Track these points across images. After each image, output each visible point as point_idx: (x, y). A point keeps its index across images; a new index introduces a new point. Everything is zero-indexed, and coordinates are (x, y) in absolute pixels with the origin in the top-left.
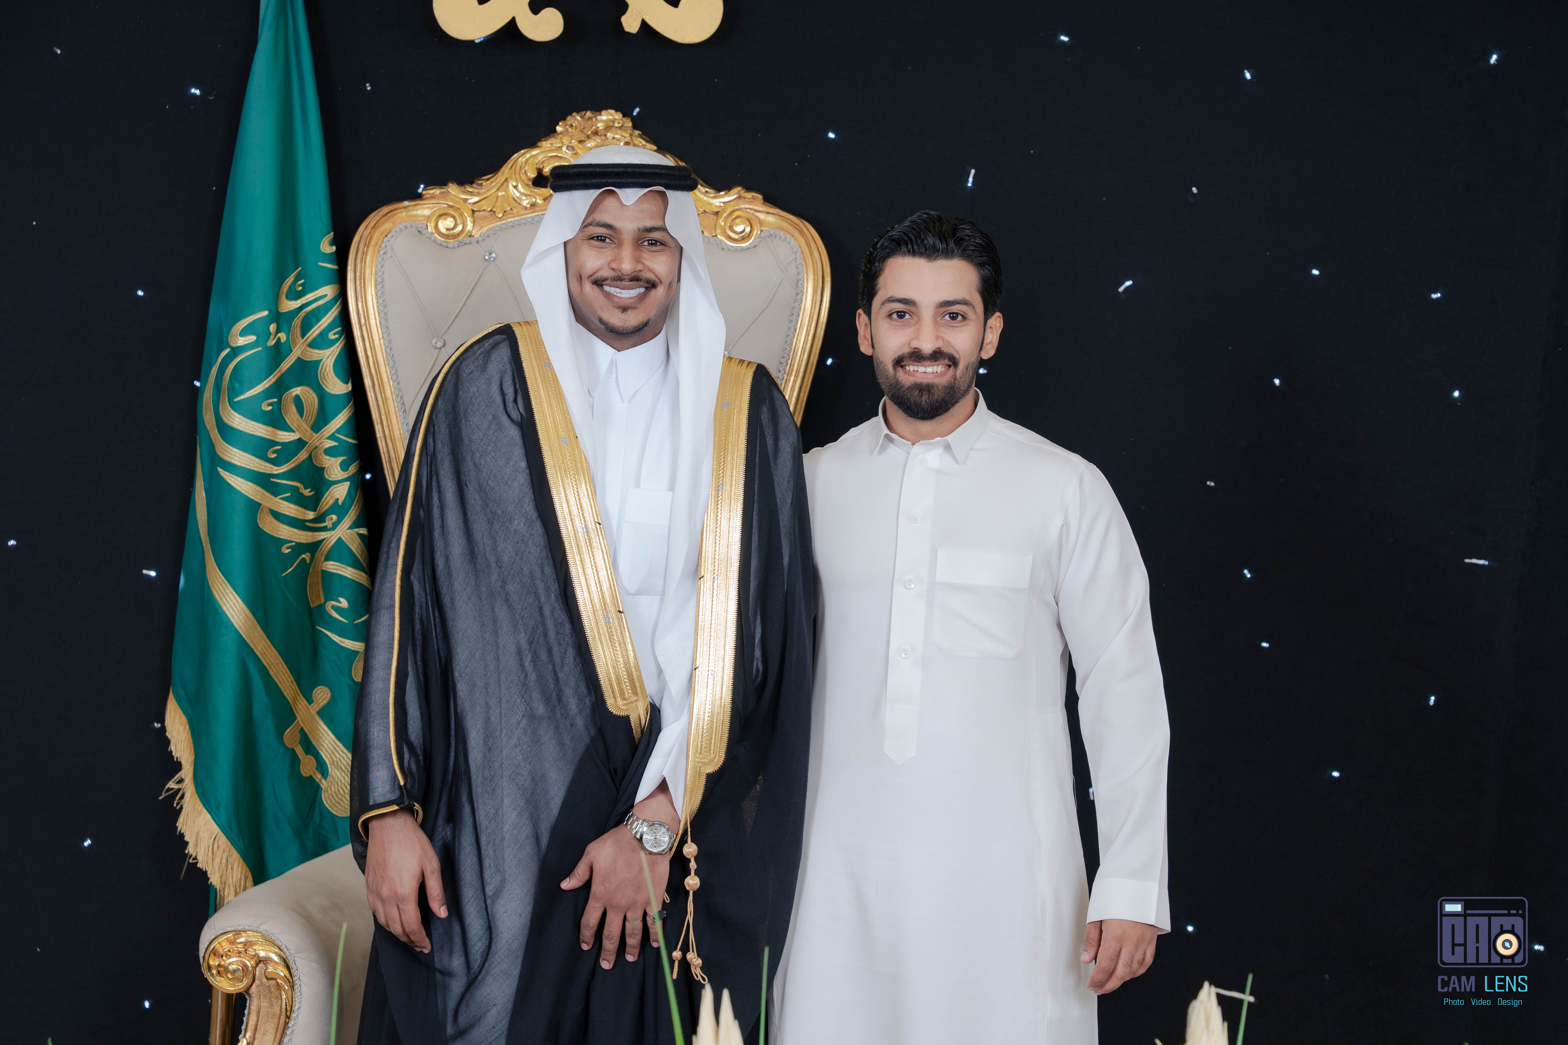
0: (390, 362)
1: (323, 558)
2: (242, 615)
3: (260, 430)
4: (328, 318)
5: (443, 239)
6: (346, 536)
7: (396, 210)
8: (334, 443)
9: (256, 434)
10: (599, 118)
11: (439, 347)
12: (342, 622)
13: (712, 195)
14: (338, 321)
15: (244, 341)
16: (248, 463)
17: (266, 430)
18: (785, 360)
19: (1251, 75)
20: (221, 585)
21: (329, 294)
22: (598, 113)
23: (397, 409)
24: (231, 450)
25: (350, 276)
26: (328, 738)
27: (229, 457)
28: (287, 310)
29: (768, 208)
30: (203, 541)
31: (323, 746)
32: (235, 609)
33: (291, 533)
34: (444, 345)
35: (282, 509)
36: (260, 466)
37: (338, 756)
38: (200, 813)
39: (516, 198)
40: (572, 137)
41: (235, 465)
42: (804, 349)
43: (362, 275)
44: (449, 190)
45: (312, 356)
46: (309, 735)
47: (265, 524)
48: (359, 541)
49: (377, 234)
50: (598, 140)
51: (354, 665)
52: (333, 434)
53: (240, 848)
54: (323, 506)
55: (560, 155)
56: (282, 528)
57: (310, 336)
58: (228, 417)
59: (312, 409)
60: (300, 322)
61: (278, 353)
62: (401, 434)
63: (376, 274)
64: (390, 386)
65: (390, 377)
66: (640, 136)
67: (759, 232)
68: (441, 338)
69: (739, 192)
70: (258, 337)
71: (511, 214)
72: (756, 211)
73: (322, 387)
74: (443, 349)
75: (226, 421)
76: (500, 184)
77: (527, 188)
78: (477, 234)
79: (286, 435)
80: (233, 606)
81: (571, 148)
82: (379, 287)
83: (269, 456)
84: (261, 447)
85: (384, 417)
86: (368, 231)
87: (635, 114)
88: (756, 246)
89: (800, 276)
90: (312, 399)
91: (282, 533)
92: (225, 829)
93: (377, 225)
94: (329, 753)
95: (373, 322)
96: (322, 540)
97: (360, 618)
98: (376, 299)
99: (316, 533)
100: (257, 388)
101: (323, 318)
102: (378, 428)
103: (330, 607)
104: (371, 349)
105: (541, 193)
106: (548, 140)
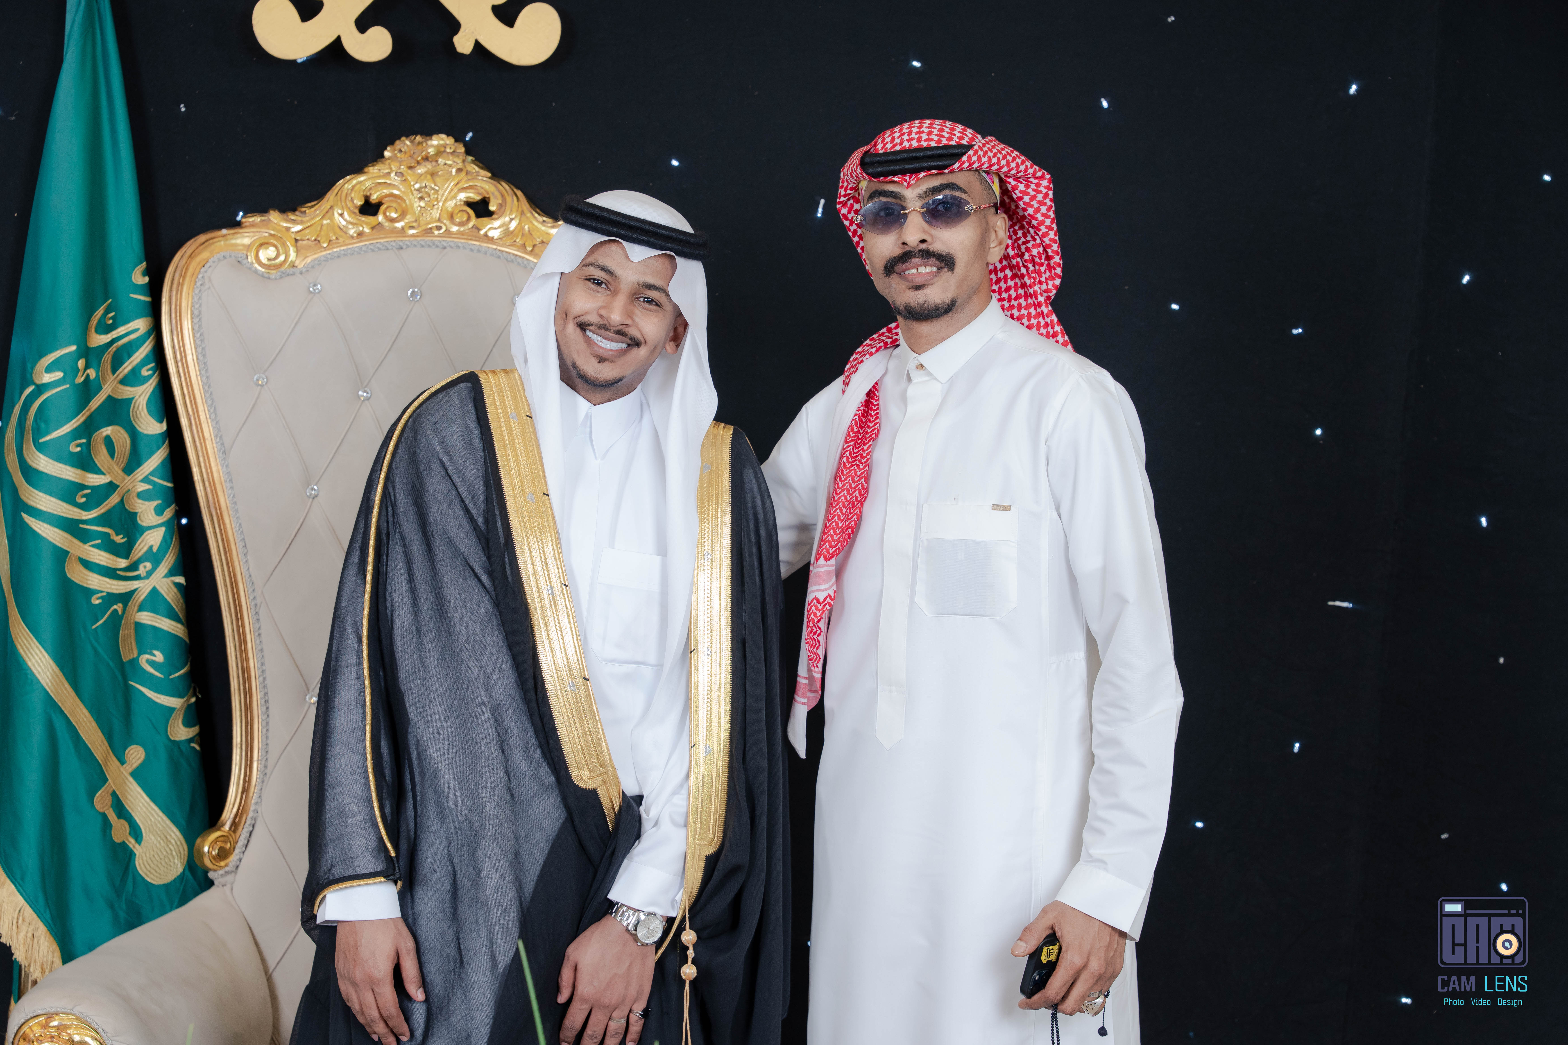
0: (208, 400)
1: (136, 608)
2: (49, 670)
3: (68, 473)
4: (141, 354)
5: (263, 270)
6: (162, 586)
7: (213, 238)
8: (148, 487)
9: (63, 477)
10: (429, 142)
11: (261, 384)
12: (157, 677)
13: (549, 225)
14: (151, 356)
15: (50, 378)
16: (55, 508)
17: (74, 473)
19: (1108, 103)
20: (26, 639)
21: (142, 328)
22: (428, 138)
23: (216, 449)
24: (37, 495)
25: (165, 309)
27: (34, 502)
28: (96, 345)
30: (6, 591)
31: (137, 809)
32: (41, 664)
33: (102, 582)
34: (266, 383)
35: (92, 557)
36: (67, 512)
38: (3, 884)
39: (342, 227)
40: (401, 163)
41: (40, 511)
43: (178, 307)
44: (271, 218)
45: (123, 393)
46: (122, 798)
47: (74, 573)
48: (175, 590)
49: (194, 264)
50: (429, 166)
51: (170, 723)
52: (147, 477)
53: (46, 920)
54: (136, 553)
55: (388, 181)
56: (92, 577)
57: (121, 372)
58: (33, 459)
59: (123, 450)
60: (110, 357)
61: (87, 390)
62: (220, 477)
63: (193, 306)
64: (209, 426)
65: (208, 416)
66: (473, 162)
68: (263, 374)
70: (65, 373)
71: (336, 243)
73: (135, 427)
74: (265, 387)
75: (30, 463)
76: (324, 212)
77: (353, 216)
78: (300, 264)
79: (96, 478)
80: (39, 661)
81: (401, 174)
82: (196, 320)
83: (77, 500)
84: (69, 492)
85: (201, 459)
86: (184, 261)
87: (467, 139)
90: (124, 439)
91: (93, 583)
92: (30, 899)
93: (193, 254)
94: (143, 817)
95: (189, 358)
96: (135, 590)
97: (177, 672)
98: (193, 334)
99: (129, 582)
100: (65, 428)
101: (135, 352)
102: (195, 470)
103: (144, 661)
104: (187, 386)
105: (369, 221)
106: (376, 165)
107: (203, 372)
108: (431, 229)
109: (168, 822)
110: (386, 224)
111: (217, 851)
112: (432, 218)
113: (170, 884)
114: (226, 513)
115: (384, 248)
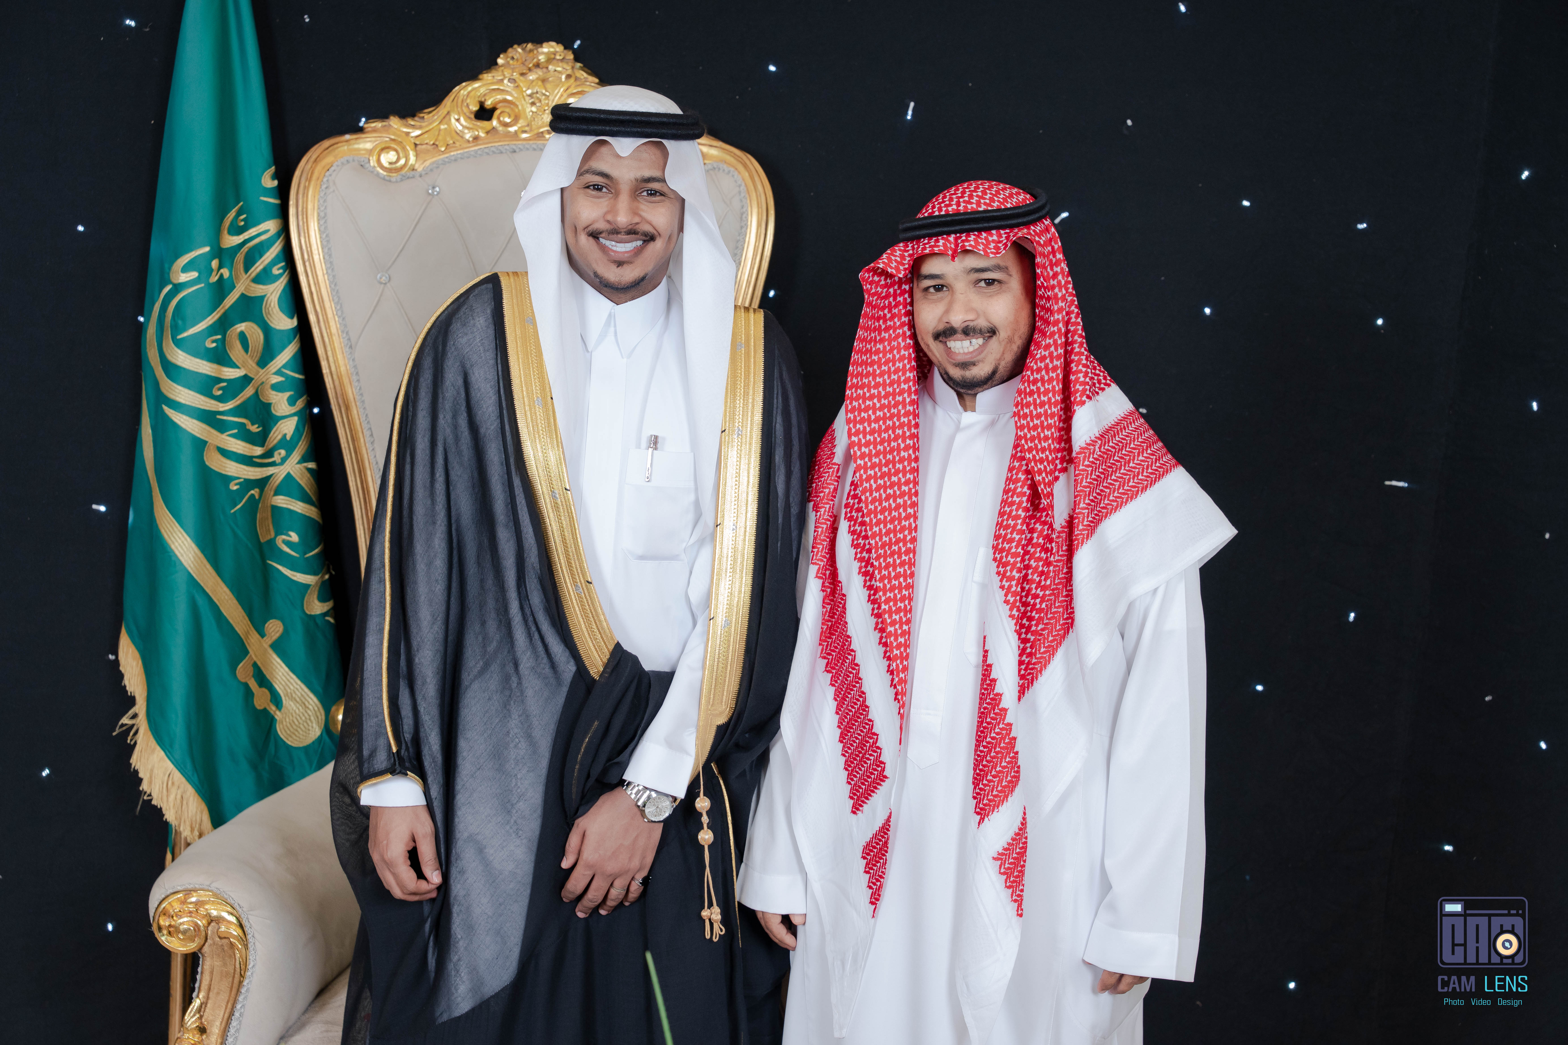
0: (335, 298)
1: (272, 493)
2: (192, 554)
3: (205, 367)
4: (271, 254)
5: (385, 173)
6: (295, 471)
7: (337, 143)
8: (280, 379)
9: (201, 371)
10: (540, 50)
11: (384, 281)
12: (293, 556)
14: (281, 256)
15: (186, 278)
16: (194, 401)
17: (211, 368)
19: (1186, 8)
20: (169, 524)
21: (271, 230)
22: (539, 45)
23: (343, 344)
24: (176, 388)
25: (292, 211)
27: (174, 394)
28: (229, 246)
29: (711, 141)
30: (150, 478)
31: (276, 678)
32: (184, 547)
33: (239, 469)
34: (389, 281)
35: (229, 446)
36: (205, 404)
38: (153, 751)
39: (458, 132)
40: (513, 70)
41: (179, 403)
42: (748, 282)
43: (305, 210)
44: (392, 123)
45: (256, 291)
46: (263, 669)
47: (212, 461)
48: (309, 475)
49: (319, 168)
50: (540, 72)
51: (306, 598)
52: (279, 370)
53: (194, 783)
54: (271, 441)
55: (501, 88)
56: (230, 465)
57: (253, 271)
58: (171, 353)
59: (257, 345)
60: (243, 257)
61: (221, 289)
62: (347, 370)
63: (319, 208)
64: (335, 322)
65: (335, 313)
66: (581, 69)
68: (386, 272)
70: (200, 273)
71: (453, 147)
73: (267, 323)
74: (388, 285)
75: (169, 358)
76: (442, 117)
77: (469, 121)
78: (420, 167)
79: (231, 372)
80: (182, 544)
81: (513, 81)
82: (322, 222)
83: (214, 393)
84: (206, 386)
85: (330, 353)
86: (309, 166)
87: (575, 47)
89: (744, 210)
90: (257, 334)
91: (230, 470)
92: (179, 765)
93: (318, 159)
94: (283, 685)
95: (316, 257)
96: (271, 476)
97: (311, 552)
98: (320, 234)
99: (265, 469)
100: (200, 325)
101: (266, 252)
102: (324, 364)
103: (280, 541)
104: (315, 284)
105: (484, 126)
106: (490, 72)
107: (329, 271)
108: (542, 133)
109: (306, 690)
110: (501, 129)
112: (543, 122)
113: (309, 746)
114: (353, 404)
115: (498, 151)
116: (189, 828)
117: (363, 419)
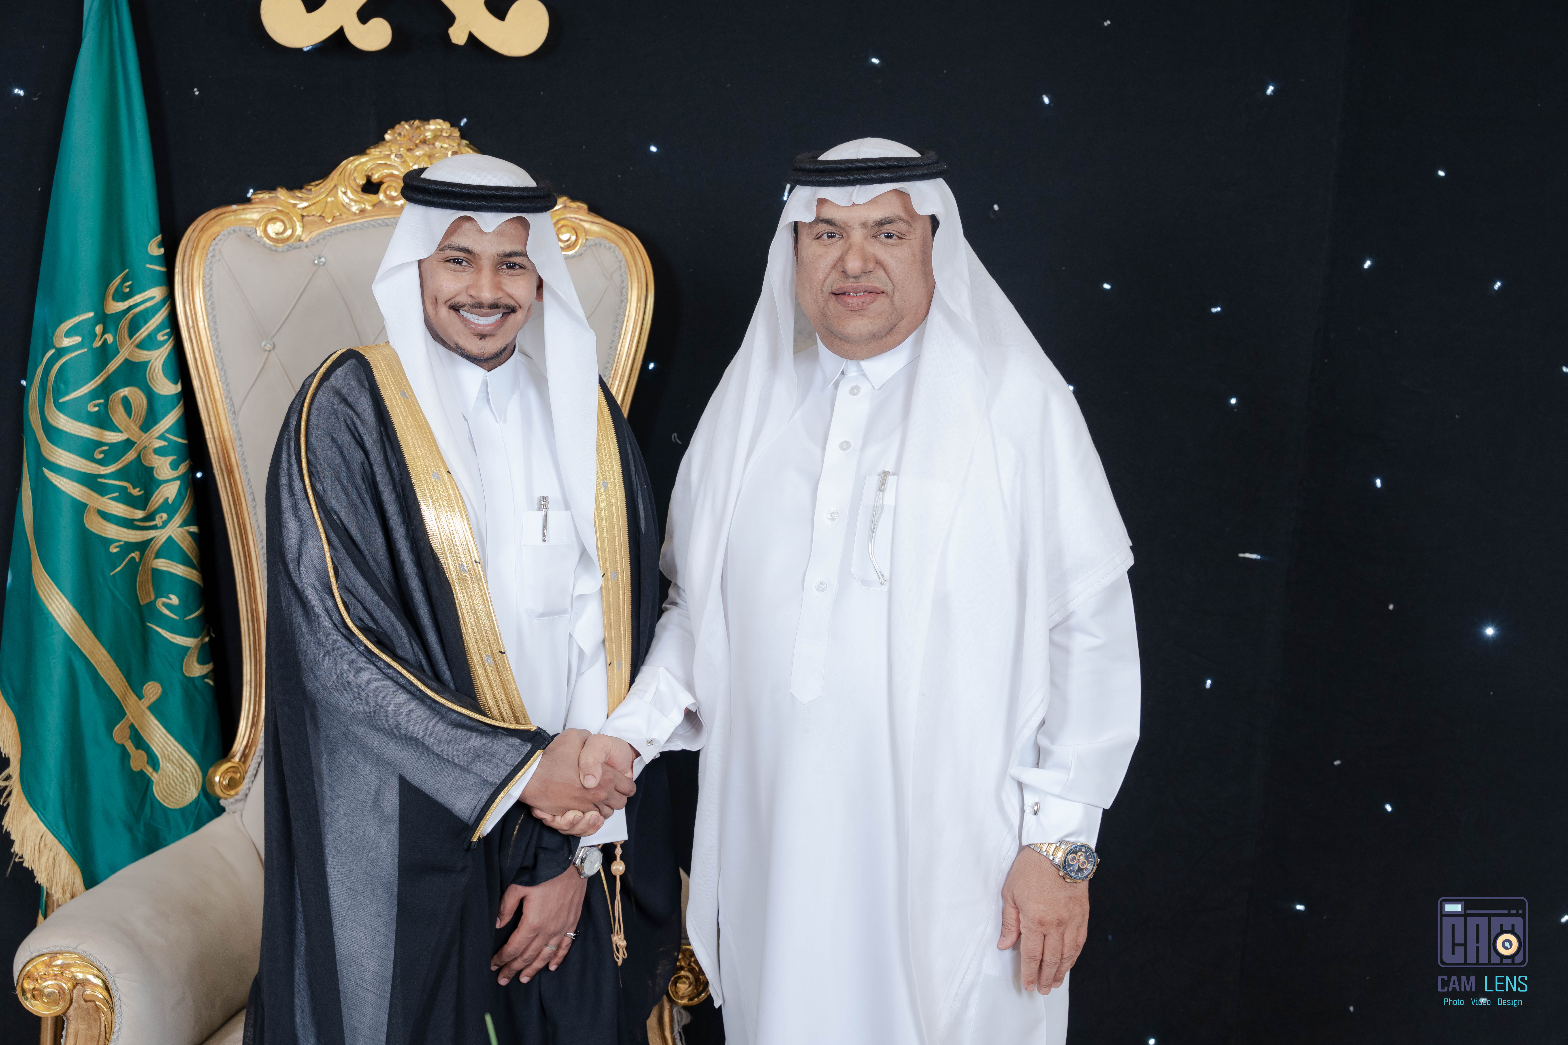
0: (219, 364)
1: (153, 556)
2: (68, 615)
3: (86, 431)
4: (156, 320)
5: (272, 243)
6: (177, 535)
7: (224, 213)
8: (163, 443)
9: (82, 435)
10: (427, 127)
11: (268, 349)
12: (173, 619)
14: (166, 323)
16: (74, 464)
17: (92, 431)
18: (610, 365)
19: (1050, 99)
20: (47, 586)
21: (156, 297)
22: (426, 123)
23: (226, 410)
24: (57, 451)
25: (177, 278)
26: (159, 732)
27: (54, 457)
28: (114, 312)
29: (593, 217)
30: (29, 541)
31: (154, 740)
32: (61, 609)
33: (119, 532)
34: (274, 348)
35: (110, 509)
36: (86, 467)
37: (169, 749)
38: (26, 813)
39: (345, 204)
40: (400, 146)
41: (60, 466)
42: (628, 354)
43: (190, 278)
44: (279, 195)
45: (139, 356)
46: (140, 730)
47: (92, 524)
48: (190, 539)
49: (205, 237)
50: (427, 148)
51: (185, 660)
52: (162, 434)
53: (67, 845)
54: (153, 504)
55: (388, 163)
56: (110, 527)
57: (138, 337)
58: (53, 418)
59: (140, 409)
60: (127, 323)
61: (104, 354)
62: (230, 436)
63: (204, 276)
64: (219, 388)
65: (219, 379)
66: (467, 145)
67: (584, 241)
68: (271, 340)
69: (565, 201)
70: (83, 338)
71: (340, 219)
72: (581, 220)
73: (151, 388)
74: (272, 352)
75: (51, 421)
76: (329, 190)
77: (356, 194)
78: (306, 238)
79: (113, 436)
80: (59, 606)
81: (400, 156)
82: (207, 290)
83: (95, 456)
84: (87, 449)
85: (213, 419)
86: (196, 235)
87: (462, 124)
88: (581, 254)
89: (625, 284)
90: (140, 399)
91: (111, 533)
92: (52, 827)
93: (205, 228)
94: (160, 747)
95: (201, 324)
96: (152, 539)
97: (191, 615)
98: (205, 302)
99: (146, 532)
100: (83, 389)
101: (151, 319)
102: (207, 429)
103: (160, 604)
104: (199, 351)
105: (371, 199)
106: (377, 147)
107: (214, 337)
109: (184, 751)
110: (387, 202)
111: (227, 781)
113: (185, 808)
114: (235, 469)
115: (384, 224)
116: (61, 891)
117: (245, 483)
